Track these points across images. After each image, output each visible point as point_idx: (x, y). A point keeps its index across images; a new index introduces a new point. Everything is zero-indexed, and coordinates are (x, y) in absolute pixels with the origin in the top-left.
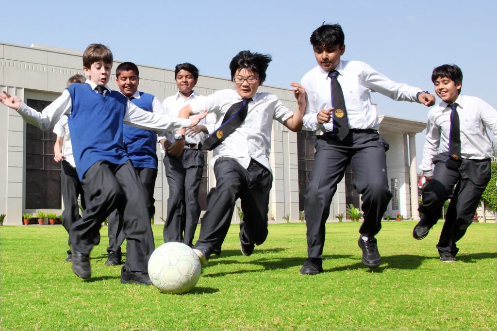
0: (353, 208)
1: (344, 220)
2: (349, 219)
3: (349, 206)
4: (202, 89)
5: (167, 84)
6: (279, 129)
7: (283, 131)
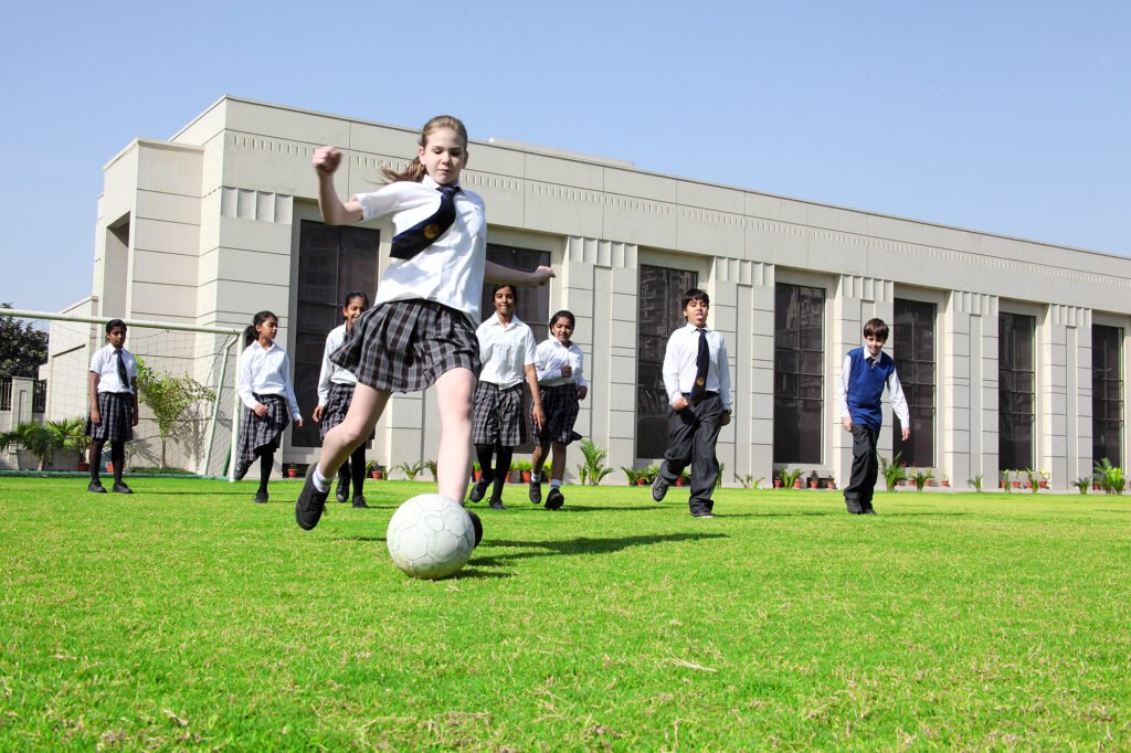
0: (1110, 468)
1: (1090, 490)
2: (1099, 489)
3: (1101, 463)
4: (816, 231)
5: (749, 219)
6: (963, 310)
7: (971, 315)
